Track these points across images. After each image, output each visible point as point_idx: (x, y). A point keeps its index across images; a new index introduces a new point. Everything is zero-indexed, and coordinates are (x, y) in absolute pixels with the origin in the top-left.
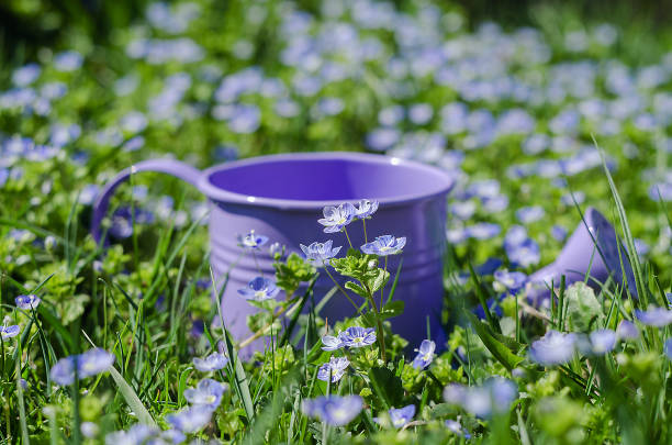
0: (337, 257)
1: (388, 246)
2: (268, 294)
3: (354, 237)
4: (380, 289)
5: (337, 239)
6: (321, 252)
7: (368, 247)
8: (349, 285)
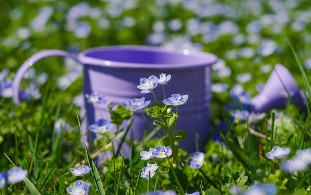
0: (148, 106)
1: (178, 100)
2: (107, 128)
3: (158, 96)
4: (173, 123)
5: (148, 97)
6: (139, 104)
7: (167, 101)
8: (156, 122)
